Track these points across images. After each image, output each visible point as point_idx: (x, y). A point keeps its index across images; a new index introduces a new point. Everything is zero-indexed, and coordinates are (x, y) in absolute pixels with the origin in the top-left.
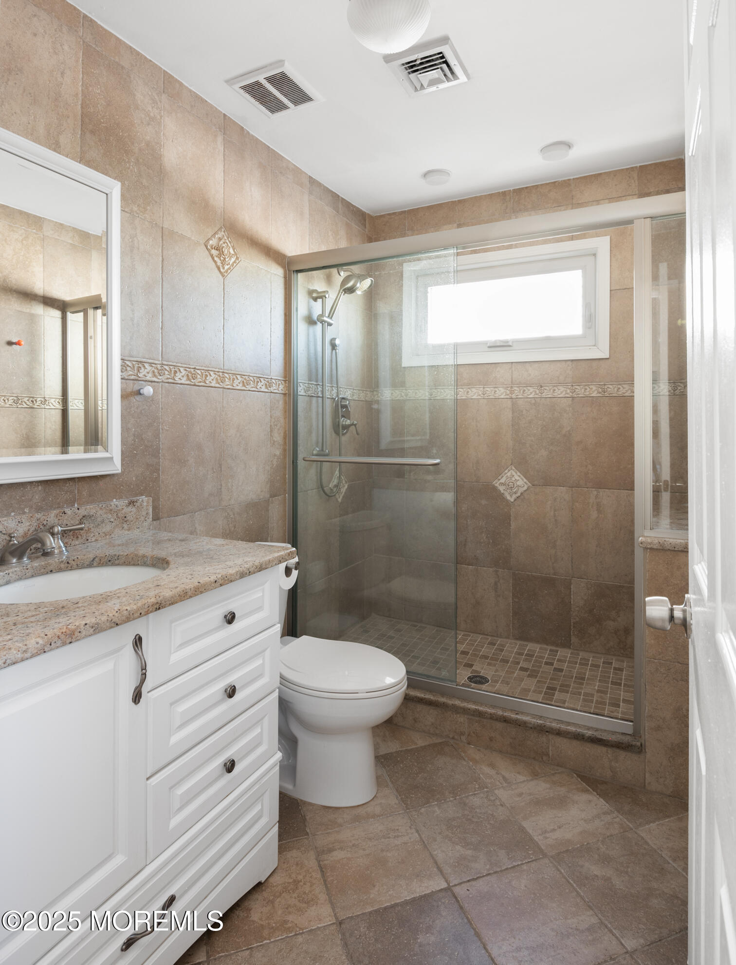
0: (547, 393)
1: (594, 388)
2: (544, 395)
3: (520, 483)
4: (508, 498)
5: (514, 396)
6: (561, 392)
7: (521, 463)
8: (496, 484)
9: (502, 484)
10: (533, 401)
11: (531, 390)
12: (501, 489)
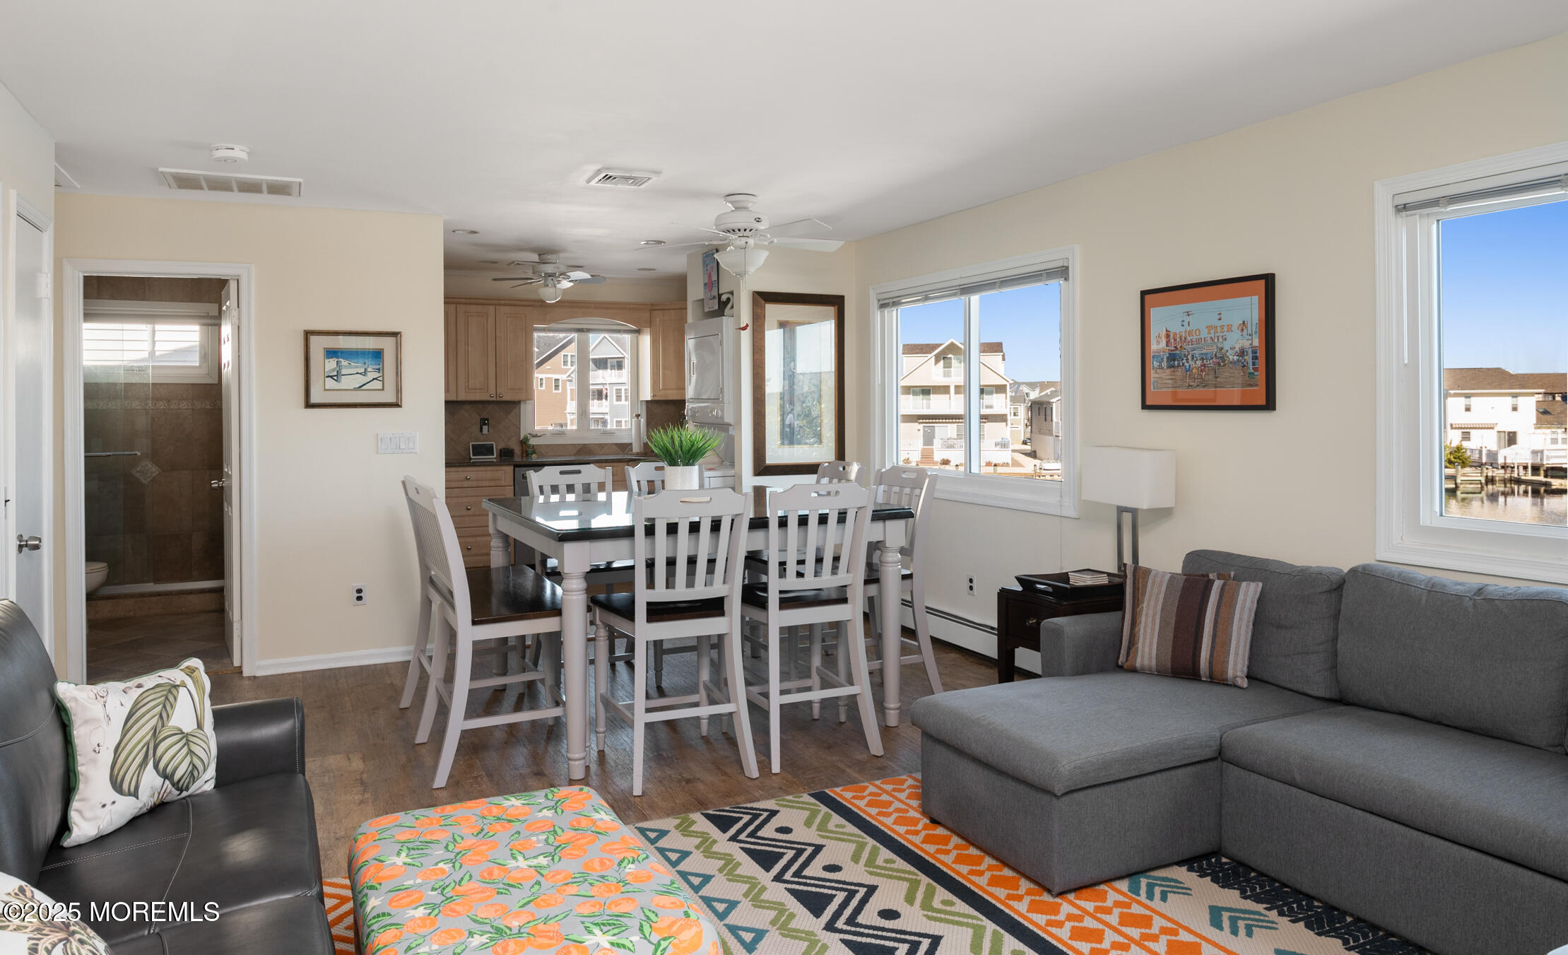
0: (173, 406)
1: (208, 403)
2: (171, 407)
3: (154, 469)
4: (144, 481)
5: (147, 407)
6: (184, 405)
7: (155, 456)
8: (134, 472)
9: (138, 472)
10: (163, 412)
11: (161, 403)
12: (138, 475)
